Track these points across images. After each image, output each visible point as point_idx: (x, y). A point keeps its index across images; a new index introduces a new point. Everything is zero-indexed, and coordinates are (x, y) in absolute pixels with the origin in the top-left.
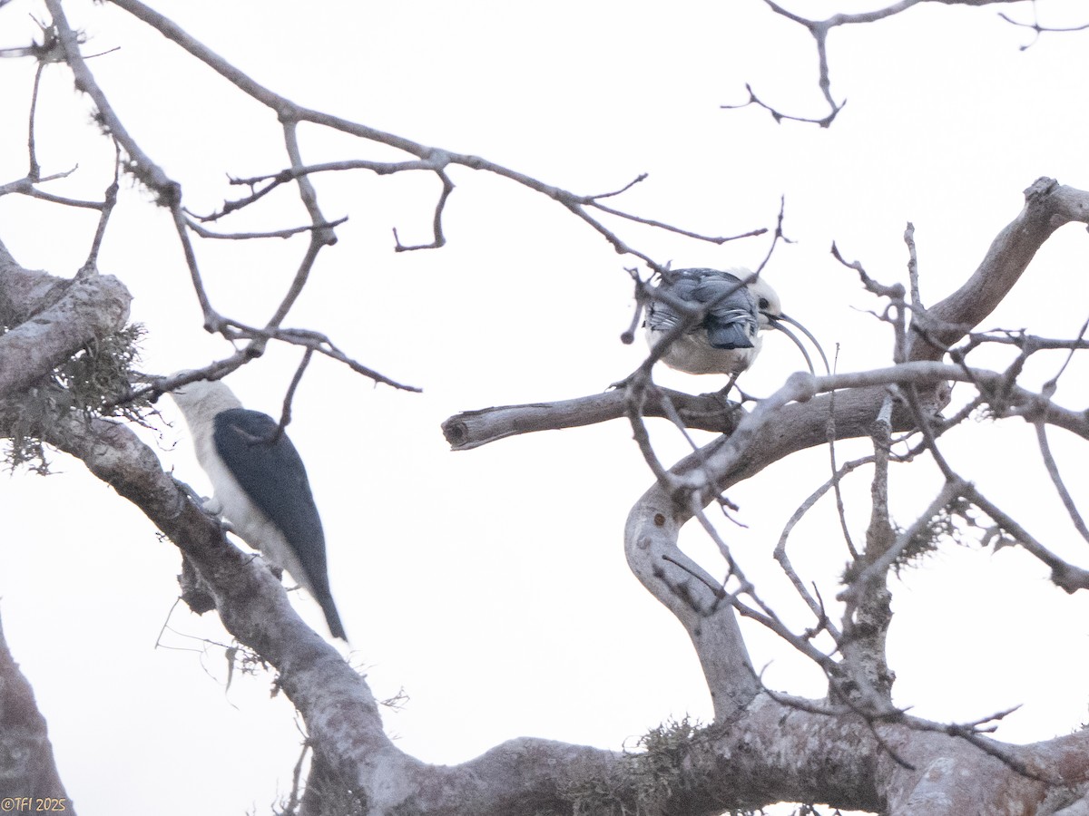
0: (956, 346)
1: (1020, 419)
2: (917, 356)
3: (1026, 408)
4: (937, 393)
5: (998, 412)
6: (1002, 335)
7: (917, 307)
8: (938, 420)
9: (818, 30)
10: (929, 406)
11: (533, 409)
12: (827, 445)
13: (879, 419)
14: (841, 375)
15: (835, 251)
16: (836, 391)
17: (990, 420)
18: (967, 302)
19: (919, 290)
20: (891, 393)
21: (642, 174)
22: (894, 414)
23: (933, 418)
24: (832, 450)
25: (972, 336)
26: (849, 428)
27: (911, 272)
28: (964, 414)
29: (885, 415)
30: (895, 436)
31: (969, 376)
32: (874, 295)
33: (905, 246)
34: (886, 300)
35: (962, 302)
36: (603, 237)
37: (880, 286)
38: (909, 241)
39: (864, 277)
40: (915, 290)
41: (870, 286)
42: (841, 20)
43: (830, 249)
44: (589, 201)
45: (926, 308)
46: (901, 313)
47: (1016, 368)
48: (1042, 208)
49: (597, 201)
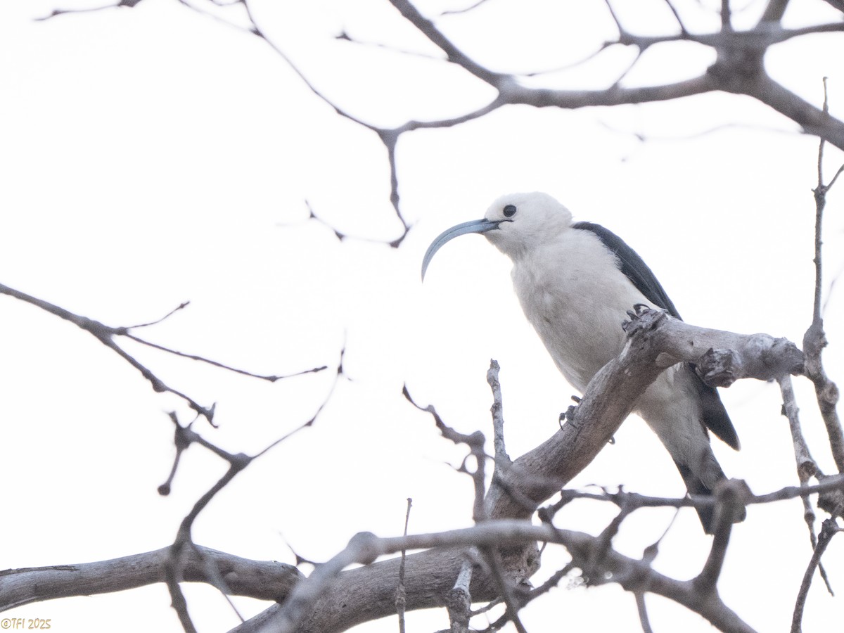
0: (546, 504)
1: (617, 587)
2: (502, 513)
3: (625, 575)
4: (525, 557)
5: (592, 579)
6: (599, 492)
7: (501, 458)
8: (524, 590)
9: (388, 137)
10: (516, 573)
11: (56, 572)
13: (456, 586)
14: (412, 536)
15: (405, 392)
16: (408, 553)
17: (583, 588)
19: (505, 438)
20: (468, 556)
21: (184, 302)
22: (472, 582)
23: (520, 588)
24: (402, 622)
25: (563, 493)
26: (420, 597)
27: (495, 417)
28: (553, 582)
29: (463, 582)
30: (475, 607)
31: (559, 537)
32: (450, 442)
33: (488, 387)
34: (465, 448)
35: (554, 453)
36: (139, 373)
37: (458, 434)
38: (494, 383)
39: (439, 423)
40: (499, 439)
41: (447, 433)
42: (414, 126)
43: (401, 390)
44: (122, 332)
45: (512, 459)
46: (482, 465)
47: (613, 529)
48: (647, 346)
49: (133, 332)
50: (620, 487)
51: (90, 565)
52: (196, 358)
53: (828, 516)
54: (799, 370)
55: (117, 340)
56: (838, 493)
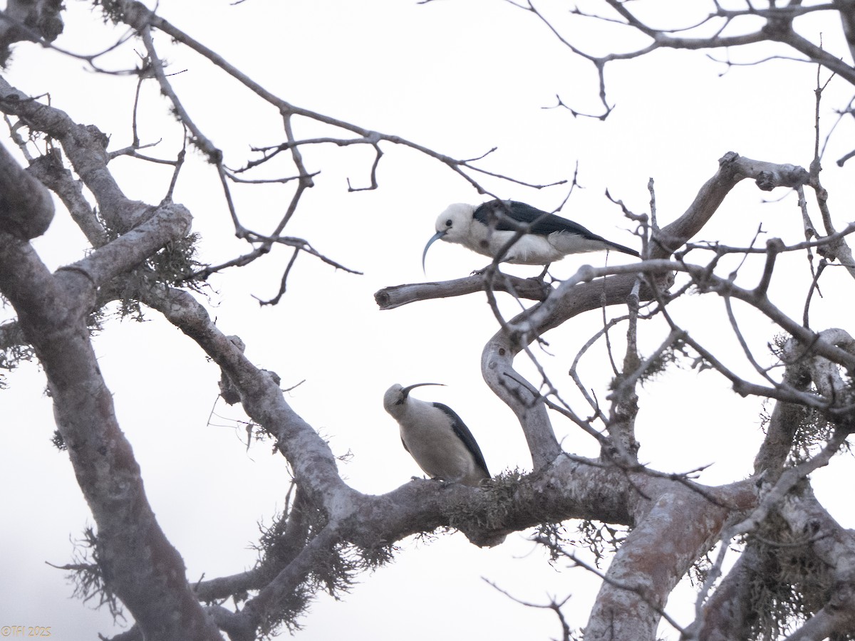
0: (678, 251)
1: (715, 294)
2: (655, 256)
3: (719, 288)
4: (667, 278)
5: (703, 290)
6: (705, 244)
7: (655, 228)
8: (667, 295)
9: (599, 63)
10: (662, 286)
11: (429, 285)
12: (601, 309)
13: (632, 293)
14: (610, 268)
15: (607, 194)
16: (607, 276)
17: (697, 294)
18: (685, 224)
19: (657, 217)
20: (639, 278)
21: (494, 147)
22: (640, 290)
23: (664, 293)
24: (604, 311)
25: (687, 245)
26: (613, 299)
27: (652, 207)
28: (682, 291)
29: (635, 291)
30: (641, 304)
31: (686, 268)
32: (630, 220)
33: (649, 191)
34: (637, 223)
35: (682, 225)
36: (471, 184)
37: (634, 215)
38: (651, 189)
39: (624, 210)
40: (654, 218)
41: (628, 215)
42: (612, 57)
43: (604, 192)
44: (462, 163)
45: (660, 228)
46: (646, 231)
47: (714, 264)
48: (729, 170)
49: (467, 163)
50: (717, 242)
51: (445, 282)
52: (500, 176)
53: (823, 258)
54: (808, 183)
55: (460, 167)
56: (827, 246)
